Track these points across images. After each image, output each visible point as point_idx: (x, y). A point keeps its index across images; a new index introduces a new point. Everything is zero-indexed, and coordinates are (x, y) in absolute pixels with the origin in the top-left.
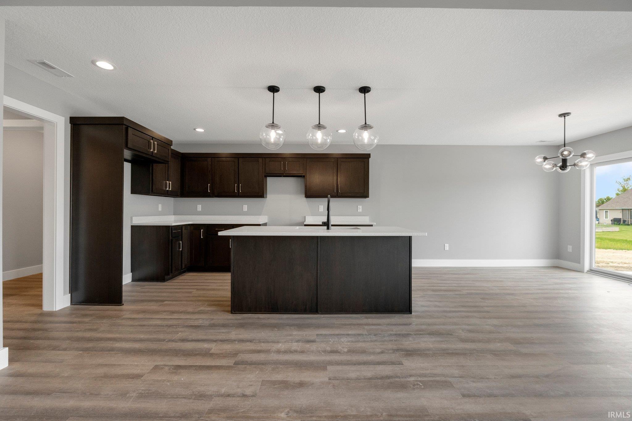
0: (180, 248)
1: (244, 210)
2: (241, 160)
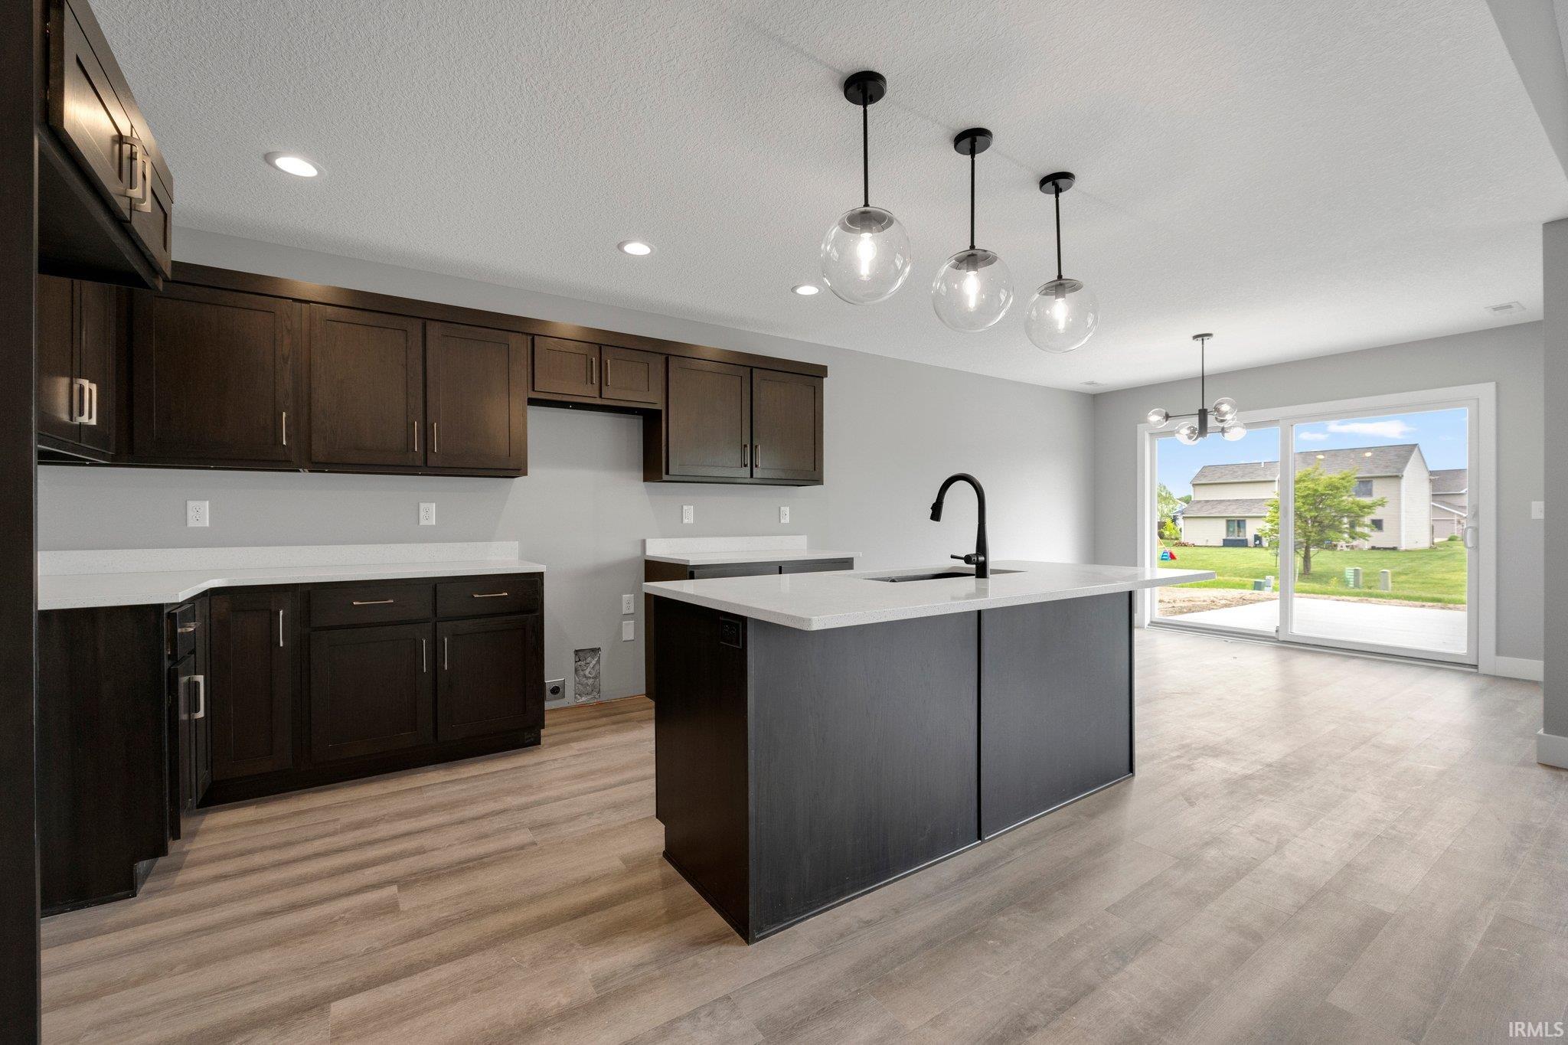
0: (197, 710)
1: (423, 522)
2: (434, 330)
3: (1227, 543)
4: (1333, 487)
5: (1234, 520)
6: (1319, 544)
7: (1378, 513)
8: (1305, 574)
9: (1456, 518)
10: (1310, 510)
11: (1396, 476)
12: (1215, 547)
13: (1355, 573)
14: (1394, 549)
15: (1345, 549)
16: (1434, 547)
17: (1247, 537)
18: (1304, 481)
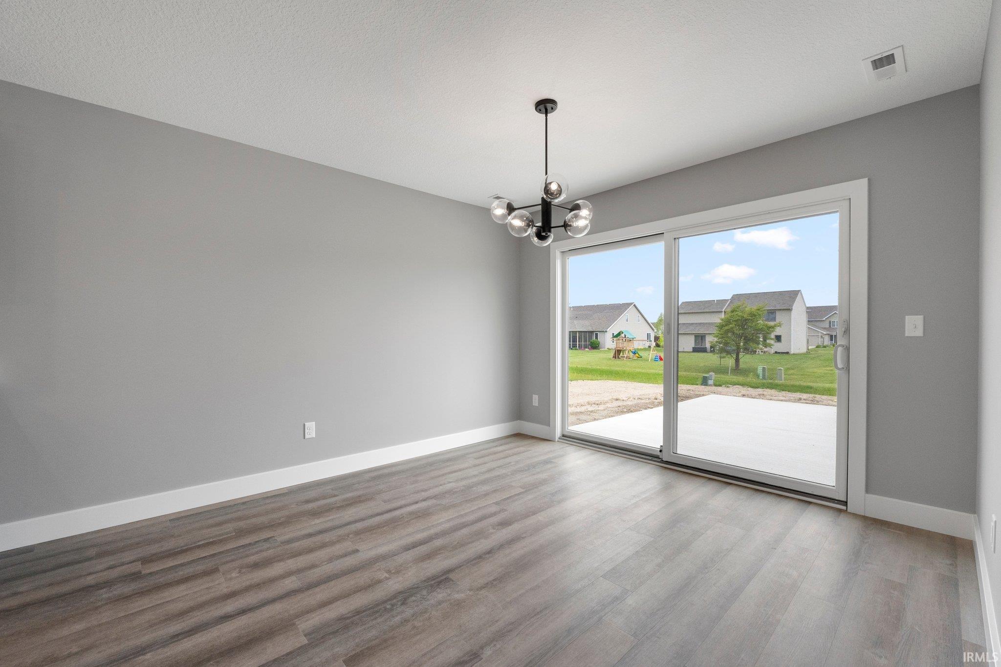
3: (695, 350)
4: (752, 315)
5: (699, 336)
6: (746, 350)
7: (778, 331)
8: (736, 369)
9: (820, 335)
10: (740, 330)
11: (790, 309)
12: (688, 352)
13: (763, 370)
14: (787, 353)
15: (760, 353)
16: (809, 352)
17: (706, 346)
18: (736, 311)
